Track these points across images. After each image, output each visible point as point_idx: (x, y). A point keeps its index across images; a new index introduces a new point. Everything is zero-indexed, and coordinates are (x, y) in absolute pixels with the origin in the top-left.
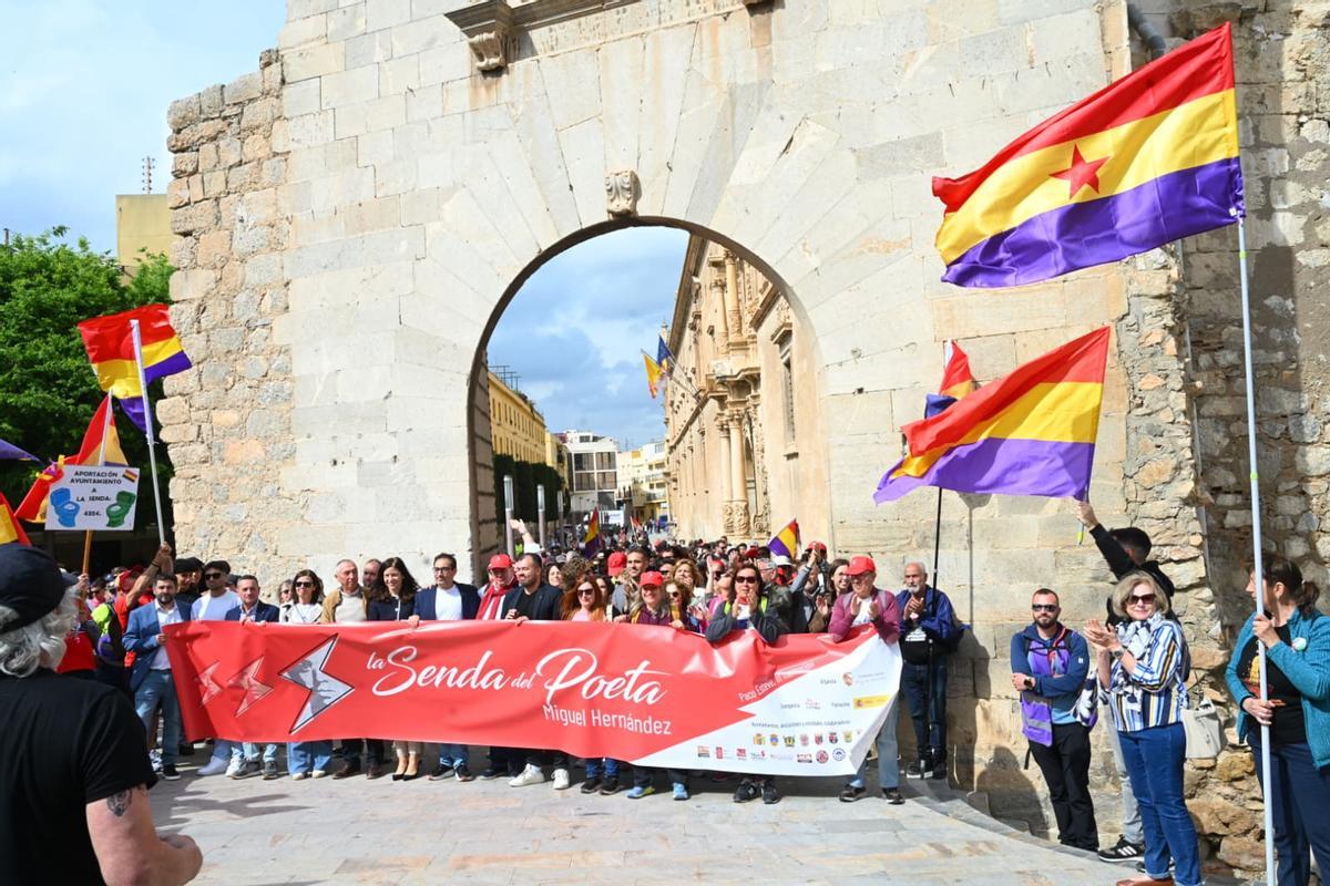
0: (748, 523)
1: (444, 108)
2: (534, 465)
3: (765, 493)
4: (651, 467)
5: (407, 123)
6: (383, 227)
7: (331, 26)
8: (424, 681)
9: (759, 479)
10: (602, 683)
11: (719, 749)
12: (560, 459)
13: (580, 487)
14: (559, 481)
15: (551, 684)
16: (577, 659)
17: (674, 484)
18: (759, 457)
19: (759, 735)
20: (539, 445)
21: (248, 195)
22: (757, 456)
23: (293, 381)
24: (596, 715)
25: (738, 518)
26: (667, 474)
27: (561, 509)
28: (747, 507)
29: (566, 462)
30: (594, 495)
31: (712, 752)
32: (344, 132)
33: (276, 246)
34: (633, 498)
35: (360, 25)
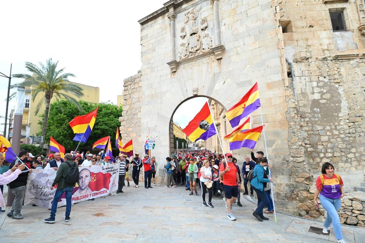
1: (166, 79)
2: (182, 139)
5: (160, 81)
6: (156, 98)
7: (149, 66)
13: (190, 143)
14: (186, 142)
21: (135, 93)
23: (141, 123)
25: (217, 149)
27: (186, 147)
28: (218, 147)
32: (151, 83)
33: (139, 101)
34: (199, 145)
35: (153, 66)
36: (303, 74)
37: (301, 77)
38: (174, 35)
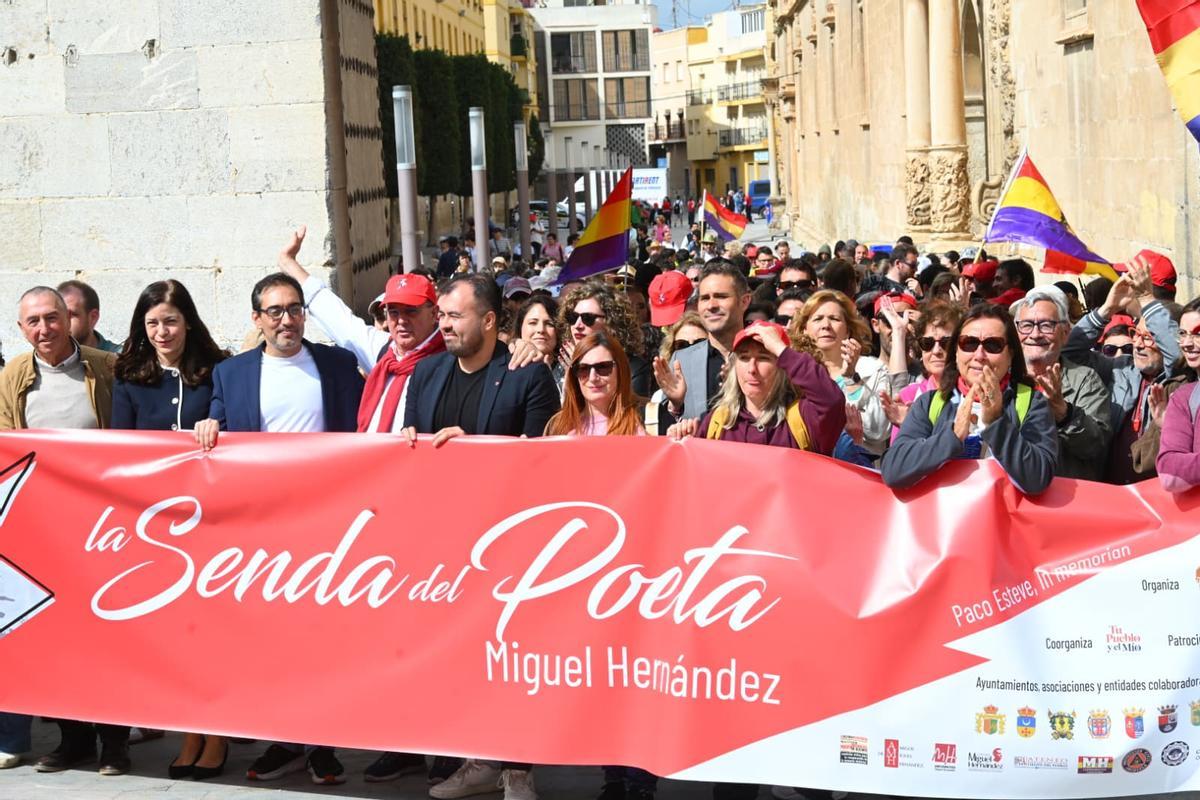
0: (966, 202)
2: (458, 60)
3: (1009, 133)
4: (731, 66)
8: (211, 586)
9: (994, 97)
10: (637, 580)
11: (892, 745)
12: (518, 46)
13: (565, 114)
14: (517, 97)
15: (509, 588)
16: (576, 525)
17: (785, 108)
18: (996, 44)
19: (991, 709)
20: (470, 12)
22: (991, 43)
24: (617, 660)
25: (940, 191)
26: (770, 84)
27: (523, 166)
28: (963, 163)
29: (531, 53)
30: (596, 132)
31: (875, 751)
34: (689, 139)
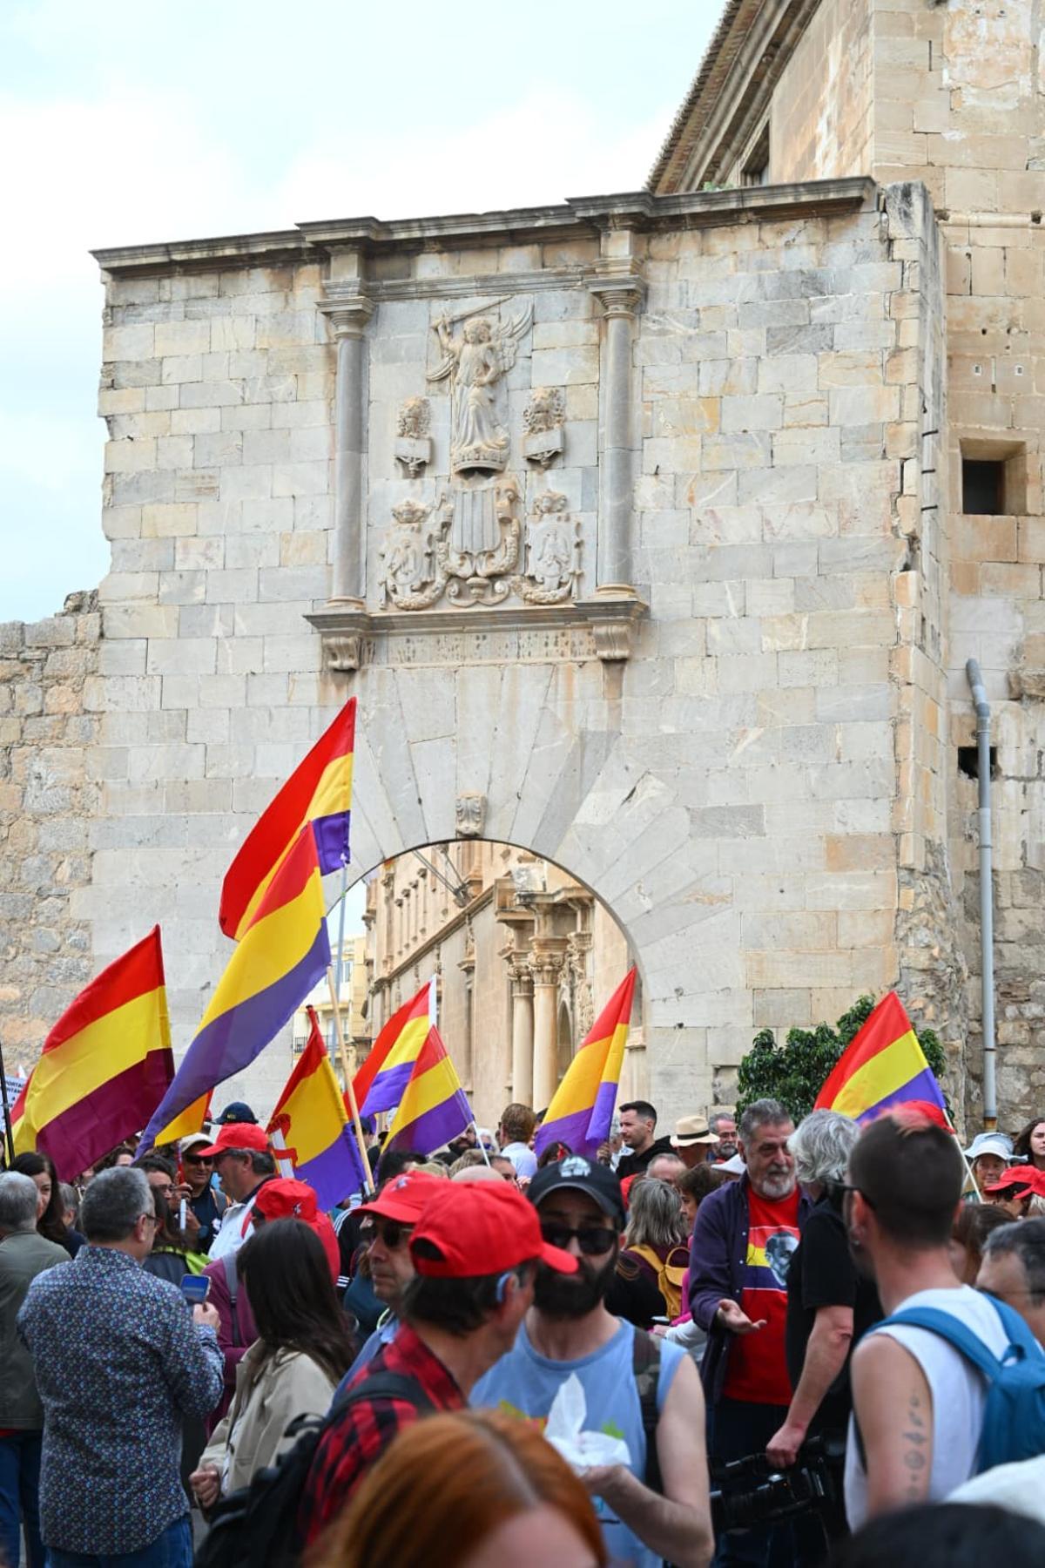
1: (289, 699)
5: (247, 706)
6: (211, 810)
7: (164, 588)
21: (48, 751)
23: (91, 959)
32: (175, 702)
33: (81, 811)
35: (199, 593)
36: (1040, 765)
37: (1029, 780)
38: (357, 438)
